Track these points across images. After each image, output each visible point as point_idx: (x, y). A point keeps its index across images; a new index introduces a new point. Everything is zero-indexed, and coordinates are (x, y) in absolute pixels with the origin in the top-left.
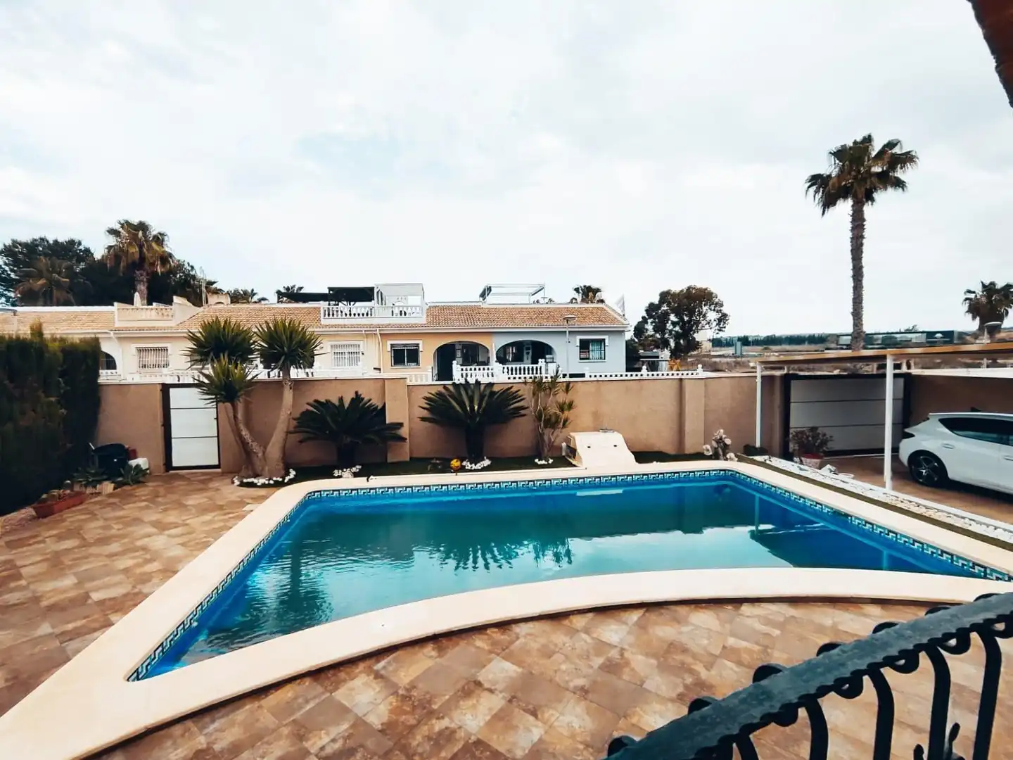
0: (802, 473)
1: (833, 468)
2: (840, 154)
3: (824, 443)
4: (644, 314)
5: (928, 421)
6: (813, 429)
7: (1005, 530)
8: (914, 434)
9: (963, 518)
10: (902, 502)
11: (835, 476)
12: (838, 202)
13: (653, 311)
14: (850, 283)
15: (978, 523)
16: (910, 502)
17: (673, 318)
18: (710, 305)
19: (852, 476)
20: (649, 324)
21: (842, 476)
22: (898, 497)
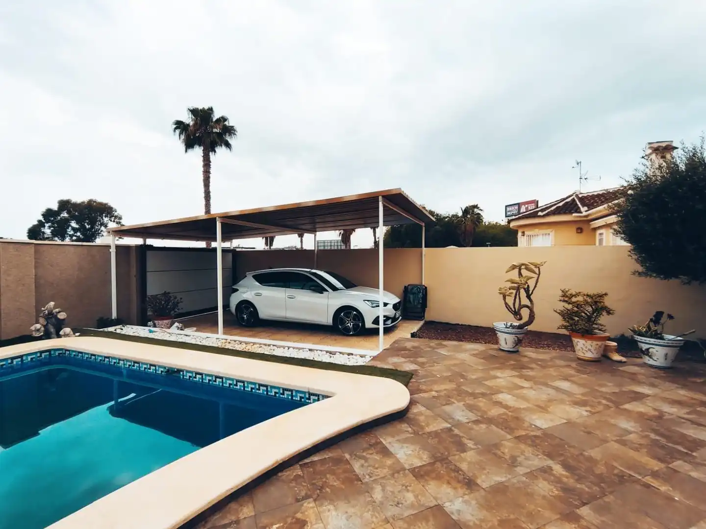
0: (151, 336)
1: (180, 325)
2: (194, 112)
3: (176, 305)
4: (41, 218)
5: (246, 278)
6: (166, 294)
7: (294, 348)
8: (238, 288)
9: (269, 345)
10: (229, 343)
11: (182, 332)
12: (195, 146)
13: (52, 217)
14: (203, 202)
15: (279, 347)
16: (235, 341)
17: (74, 224)
18: (110, 217)
19: (195, 328)
20: (46, 228)
21: (188, 331)
22: (226, 340)
